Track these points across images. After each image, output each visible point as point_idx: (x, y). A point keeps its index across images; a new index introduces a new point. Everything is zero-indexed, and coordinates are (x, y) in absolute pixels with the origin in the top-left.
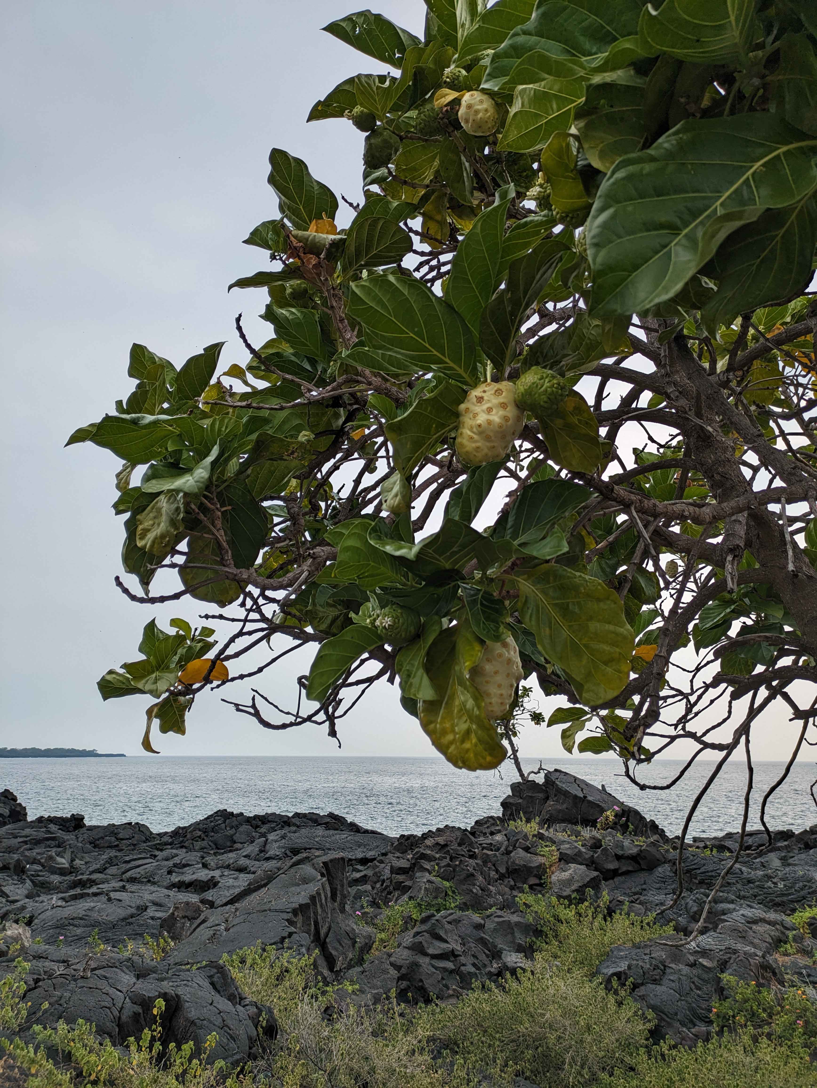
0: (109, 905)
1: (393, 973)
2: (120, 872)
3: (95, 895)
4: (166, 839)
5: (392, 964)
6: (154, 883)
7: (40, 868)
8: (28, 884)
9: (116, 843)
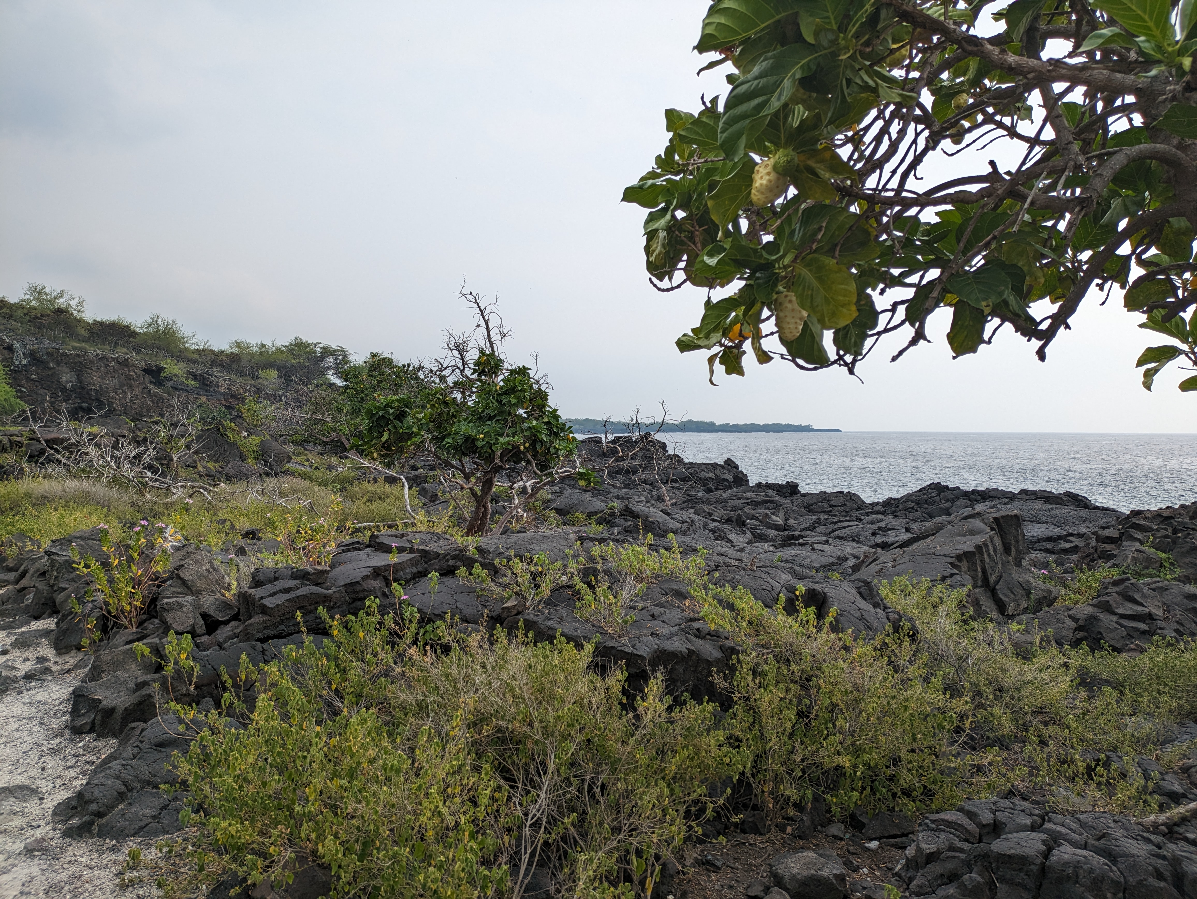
0: (813, 553)
1: (1072, 624)
2: (828, 531)
3: (801, 545)
4: (878, 508)
5: (1070, 616)
6: (858, 542)
7: (758, 523)
8: (749, 534)
9: (829, 509)
